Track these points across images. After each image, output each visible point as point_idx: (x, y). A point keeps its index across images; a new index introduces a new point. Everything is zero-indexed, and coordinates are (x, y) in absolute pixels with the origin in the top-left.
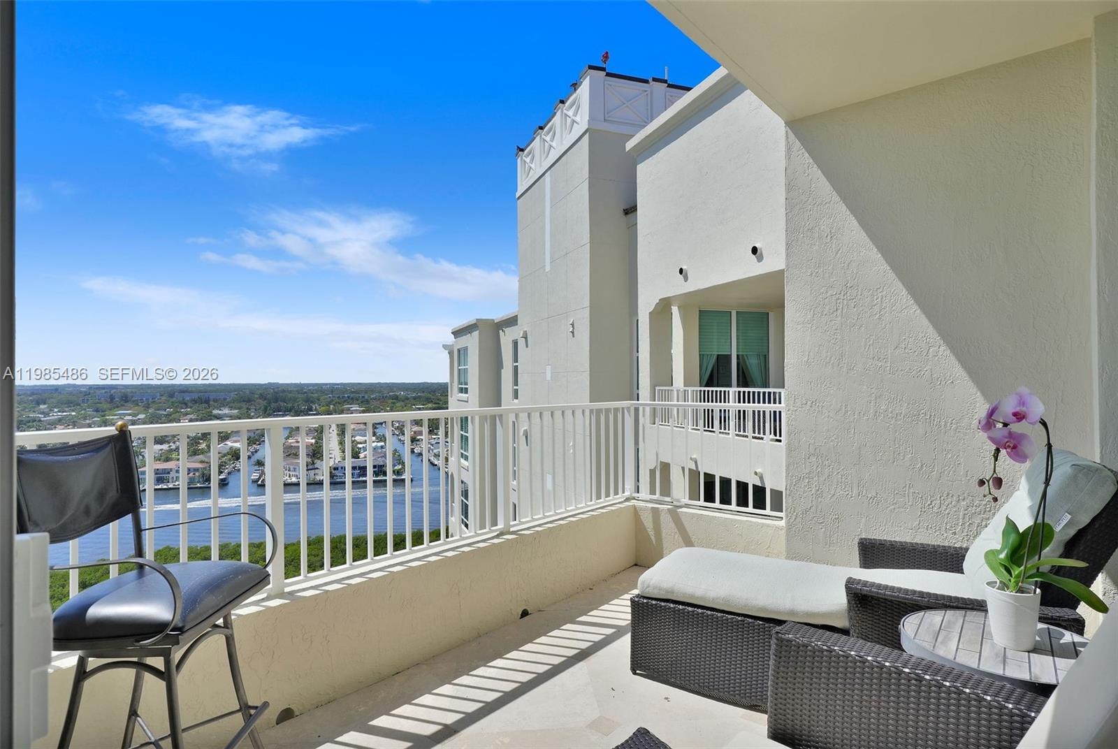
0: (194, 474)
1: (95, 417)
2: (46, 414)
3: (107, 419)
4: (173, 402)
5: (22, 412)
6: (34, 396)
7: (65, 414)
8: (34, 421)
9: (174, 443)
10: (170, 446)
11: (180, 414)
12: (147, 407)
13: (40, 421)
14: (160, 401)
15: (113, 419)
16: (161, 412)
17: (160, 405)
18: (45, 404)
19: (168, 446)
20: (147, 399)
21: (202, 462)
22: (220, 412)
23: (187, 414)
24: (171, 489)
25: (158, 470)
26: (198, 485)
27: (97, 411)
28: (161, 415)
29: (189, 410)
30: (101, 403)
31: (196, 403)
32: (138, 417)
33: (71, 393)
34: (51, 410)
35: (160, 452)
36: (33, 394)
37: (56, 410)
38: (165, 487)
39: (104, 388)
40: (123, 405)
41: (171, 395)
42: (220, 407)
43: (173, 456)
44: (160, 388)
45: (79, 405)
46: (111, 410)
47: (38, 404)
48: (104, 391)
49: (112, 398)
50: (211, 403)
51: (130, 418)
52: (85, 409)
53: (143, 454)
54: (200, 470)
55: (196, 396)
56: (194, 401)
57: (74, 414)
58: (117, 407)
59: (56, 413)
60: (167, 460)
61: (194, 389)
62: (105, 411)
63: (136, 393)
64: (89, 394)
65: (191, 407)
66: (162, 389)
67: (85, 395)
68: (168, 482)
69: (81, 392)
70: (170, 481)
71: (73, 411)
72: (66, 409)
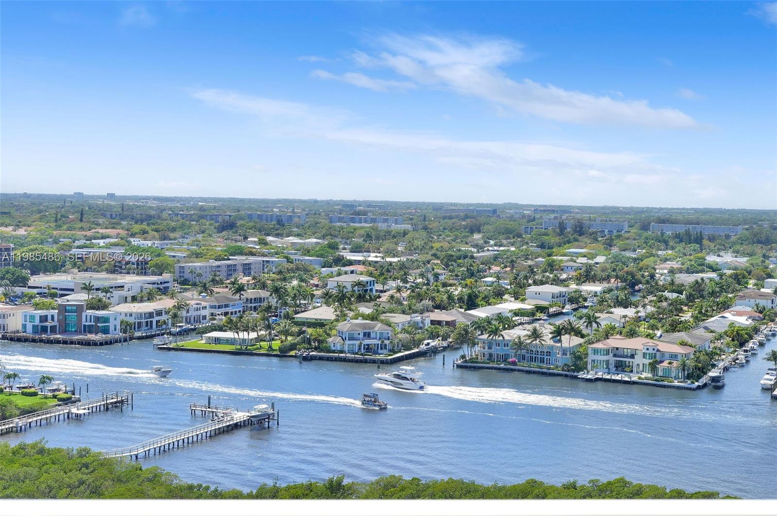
0: (670, 363)
1: (539, 256)
2: (480, 248)
3: (553, 261)
4: (647, 238)
5: (454, 244)
6: (468, 220)
7: (502, 248)
8: (465, 257)
9: (644, 306)
10: (637, 312)
11: (656, 258)
12: (609, 244)
13: (472, 257)
14: (627, 235)
15: (561, 260)
16: (628, 254)
17: (627, 242)
18: (479, 232)
19: (634, 310)
20: (610, 232)
21: (683, 344)
22: (718, 260)
23: (666, 260)
24: (634, 383)
25: (617, 349)
26: (676, 383)
27: (542, 246)
28: (629, 258)
29: (670, 252)
30: (548, 235)
31: (681, 241)
32: (596, 260)
33: (511, 218)
34: (486, 242)
35: (623, 320)
36: (466, 217)
37: (492, 242)
38: (626, 379)
39: (553, 211)
40: (576, 240)
41: (645, 227)
42: (719, 249)
43: (642, 329)
44: (629, 213)
45: (519, 236)
46: (560, 246)
47: (472, 232)
48: (552, 216)
49: (562, 227)
50: (705, 242)
51: (584, 260)
52: (527, 243)
53: (598, 320)
54: (680, 357)
55: (681, 229)
56: (679, 238)
57: (513, 249)
58: (569, 242)
59: (491, 246)
60: (632, 334)
61: (680, 217)
62: (551, 248)
63: (595, 221)
64: (534, 219)
65: (673, 248)
66: (632, 216)
67: (529, 221)
68: (632, 371)
69: (524, 216)
70: (635, 369)
71: (512, 245)
72: (505, 242)
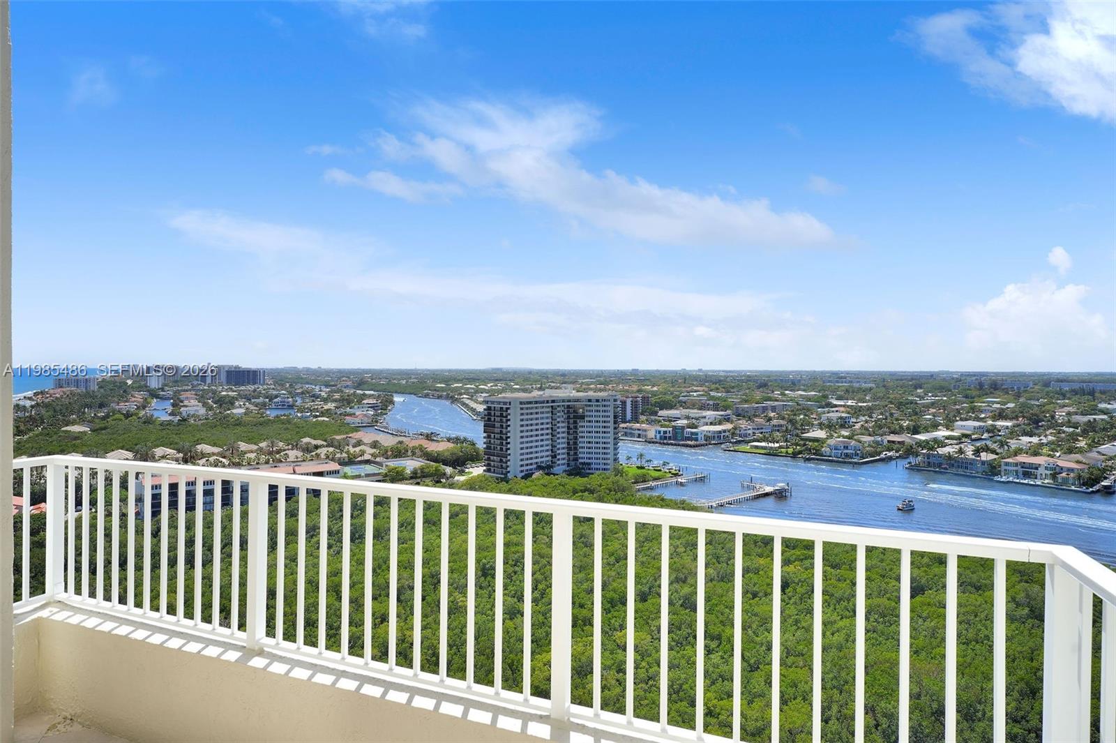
0: (1068, 474)
1: (964, 403)
2: (922, 398)
3: (975, 406)
4: (1048, 392)
5: (903, 395)
6: (914, 381)
7: (937, 398)
8: (912, 403)
9: (1046, 436)
10: (1041, 440)
11: (1055, 405)
12: (1018, 396)
13: (916, 403)
14: (1031, 390)
15: (980, 406)
16: (1033, 402)
17: (1032, 394)
18: (921, 388)
19: (1038, 439)
20: (1019, 388)
21: (1078, 462)
22: (1109, 406)
23: (1064, 406)
24: (1038, 486)
25: (1024, 463)
26: (1073, 488)
27: (966, 397)
28: (1033, 405)
29: (1067, 401)
30: (971, 390)
31: (1076, 394)
32: (1007, 406)
33: (944, 379)
34: (925, 394)
35: (1029, 445)
36: (912, 379)
37: (930, 394)
38: (1032, 483)
39: (975, 376)
40: (991, 393)
41: (1047, 384)
42: (1109, 400)
43: (1044, 451)
44: (1033, 376)
45: (950, 391)
46: (980, 397)
47: (916, 387)
48: (974, 378)
49: (981, 385)
50: (1097, 395)
51: (998, 406)
52: (955, 395)
53: (1009, 444)
54: (1076, 471)
55: (1076, 386)
56: (1075, 392)
57: (945, 398)
58: (986, 394)
59: (930, 397)
60: (1036, 454)
61: (1076, 378)
62: (974, 398)
63: (1006, 381)
64: (960, 381)
65: (1069, 399)
66: (1036, 378)
67: (957, 382)
68: (1036, 478)
69: (953, 379)
70: (1039, 477)
71: (945, 396)
72: (939, 394)
